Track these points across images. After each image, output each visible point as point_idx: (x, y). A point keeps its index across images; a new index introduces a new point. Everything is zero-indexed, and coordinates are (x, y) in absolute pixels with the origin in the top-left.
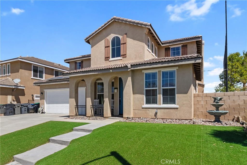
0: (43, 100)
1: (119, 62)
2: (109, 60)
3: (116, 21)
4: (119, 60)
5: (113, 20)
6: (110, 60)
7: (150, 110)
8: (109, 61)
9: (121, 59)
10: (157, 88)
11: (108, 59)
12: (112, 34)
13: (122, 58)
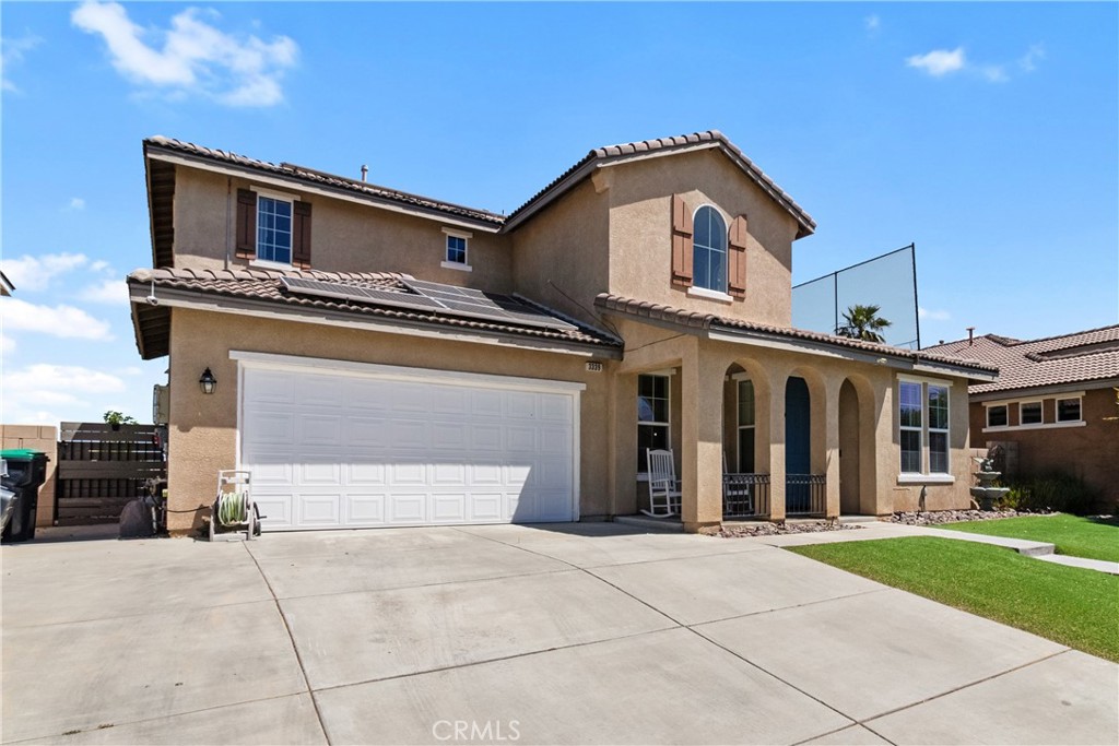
0: (230, 430)
1: (723, 308)
2: (686, 291)
3: (723, 153)
4: (722, 302)
5: (718, 144)
6: (690, 291)
7: (910, 488)
8: (689, 296)
9: (729, 303)
10: (920, 429)
11: (685, 284)
12: (700, 190)
13: (731, 299)
